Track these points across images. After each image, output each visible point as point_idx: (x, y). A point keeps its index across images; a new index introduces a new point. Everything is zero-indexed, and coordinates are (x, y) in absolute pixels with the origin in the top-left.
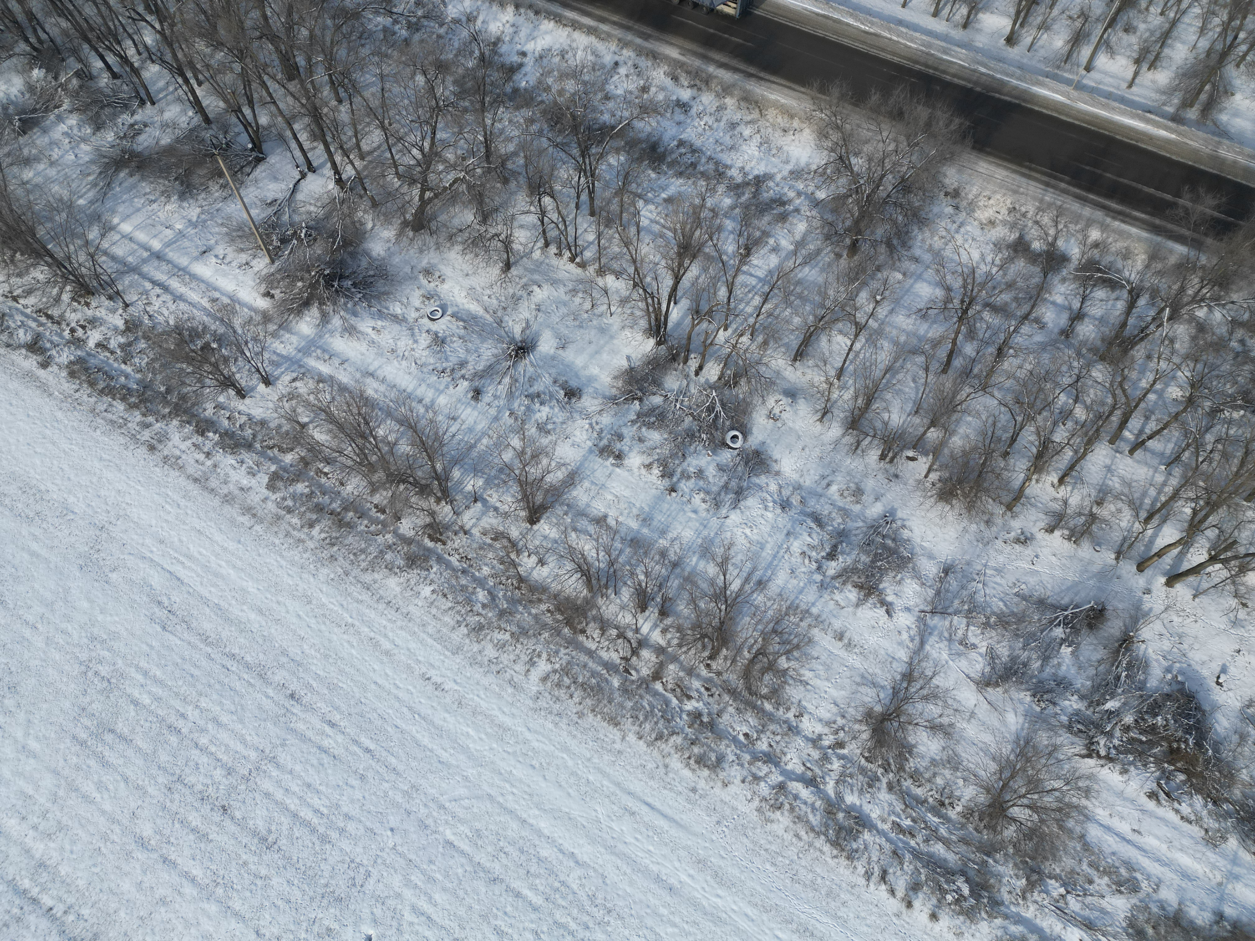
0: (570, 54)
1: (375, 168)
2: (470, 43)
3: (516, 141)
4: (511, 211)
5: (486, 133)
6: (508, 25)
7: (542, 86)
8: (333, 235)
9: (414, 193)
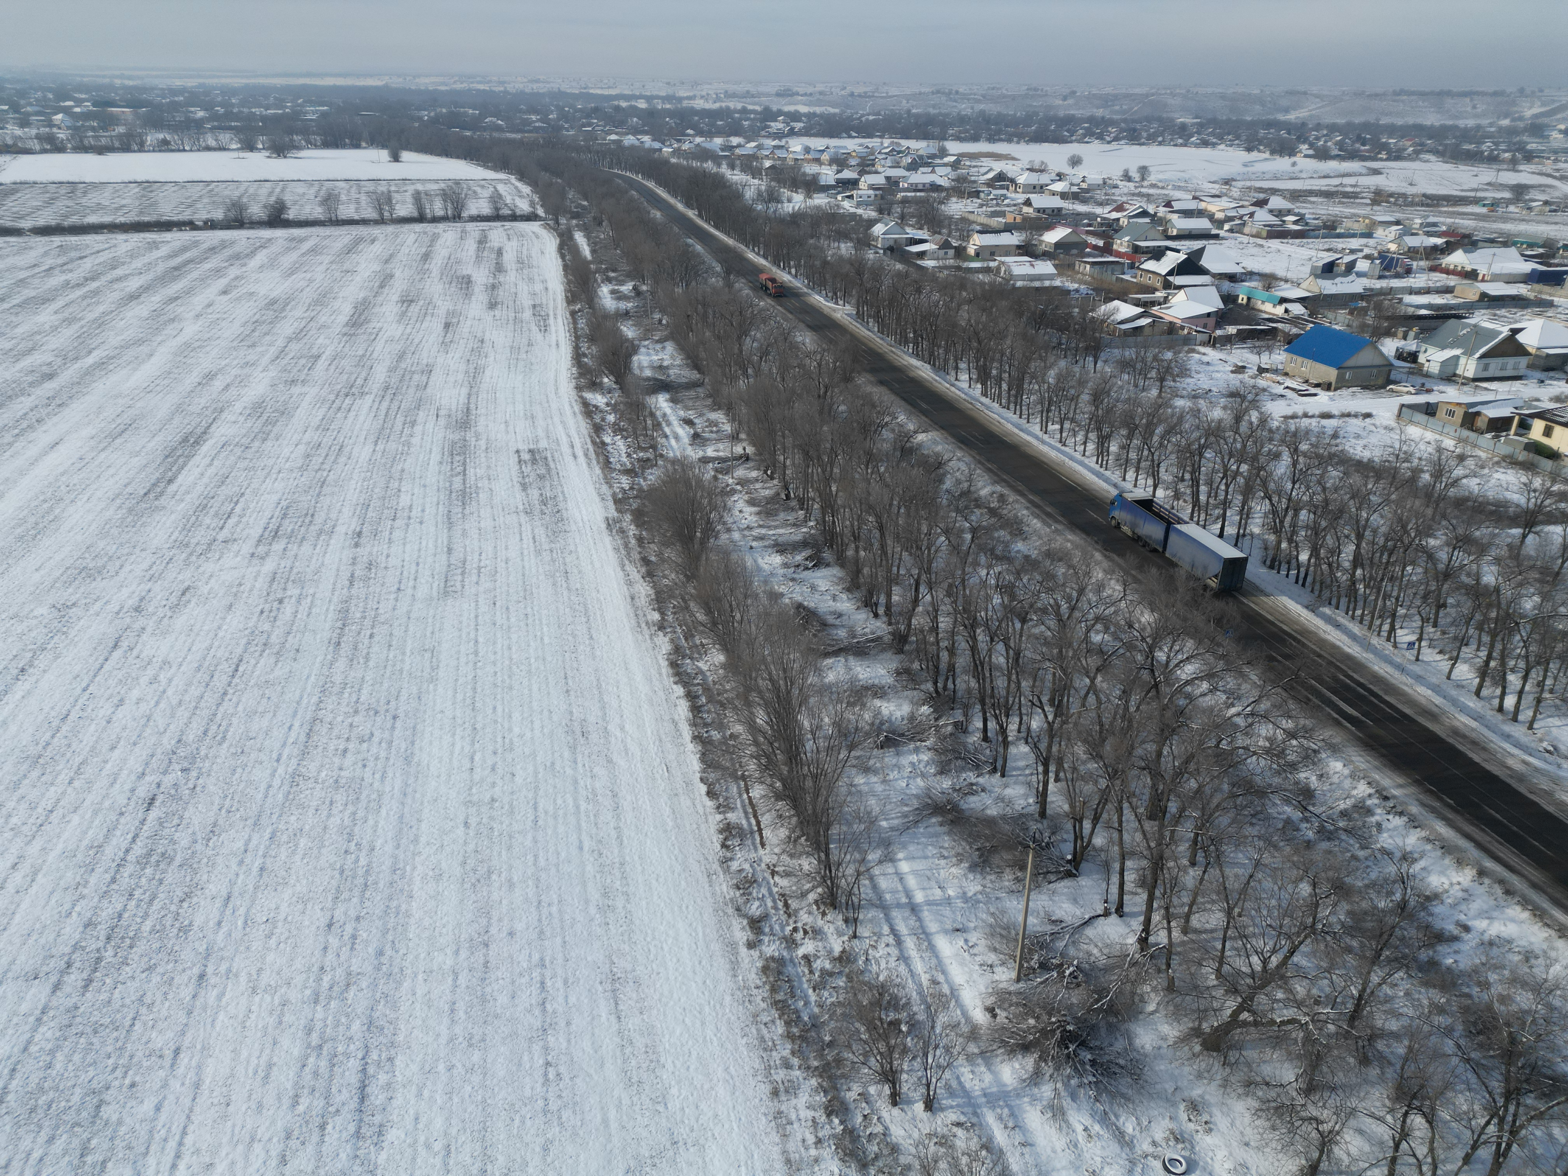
0: (1541, 961)
1: (1194, 950)
2: (1394, 882)
3: (1405, 1021)
4: (1353, 1102)
5: (1364, 990)
6: (1457, 887)
7: (1476, 975)
8: (1101, 992)
9: (1228, 1004)
